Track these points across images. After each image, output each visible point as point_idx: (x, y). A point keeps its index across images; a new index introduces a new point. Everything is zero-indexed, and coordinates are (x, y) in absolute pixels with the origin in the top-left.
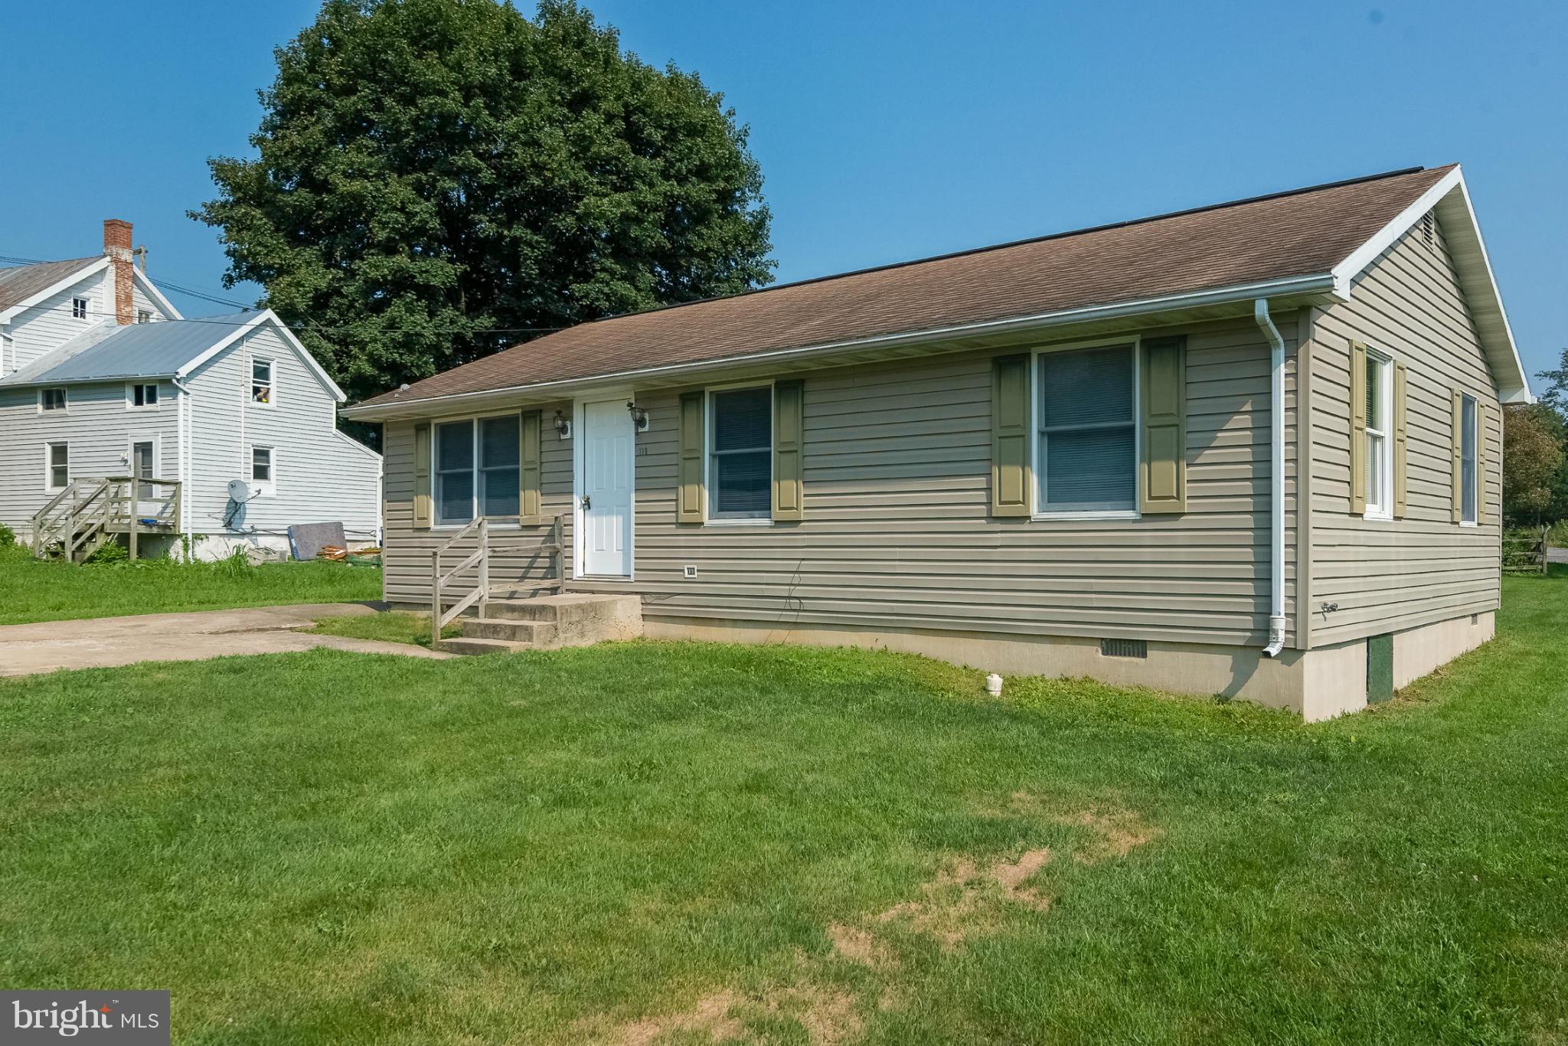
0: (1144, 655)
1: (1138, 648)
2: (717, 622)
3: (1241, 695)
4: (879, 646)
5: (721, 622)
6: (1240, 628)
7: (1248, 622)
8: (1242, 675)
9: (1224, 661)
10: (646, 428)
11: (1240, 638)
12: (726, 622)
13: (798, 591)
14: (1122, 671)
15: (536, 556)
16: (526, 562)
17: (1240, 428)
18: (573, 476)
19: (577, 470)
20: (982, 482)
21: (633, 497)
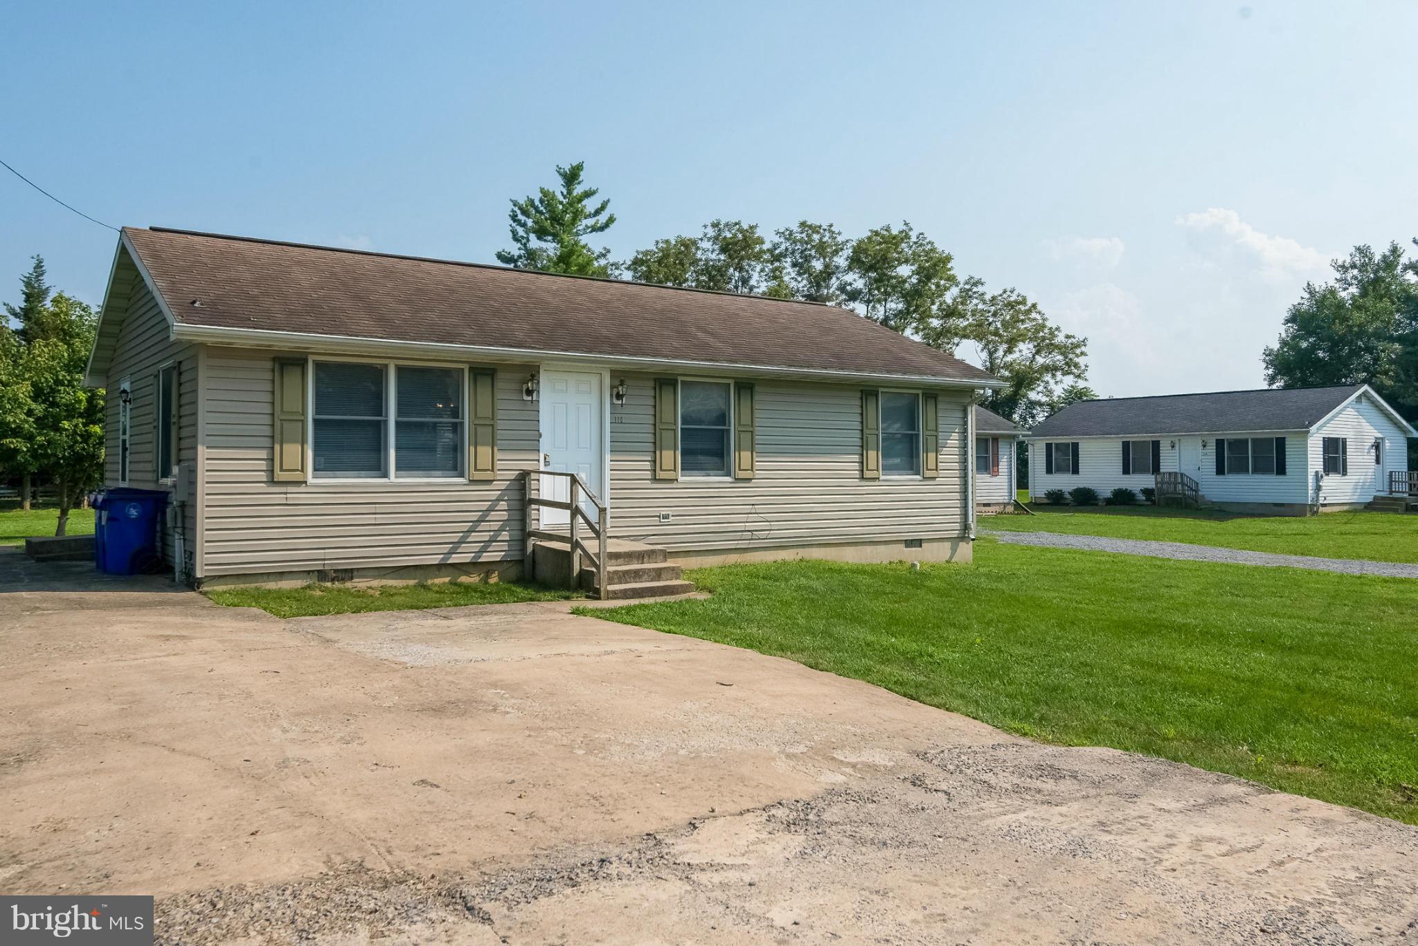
0: (921, 546)
1: (918, 543)
2: (694, 554)
3: (953, 560)
4: (799, 557)
5: (687, 553)
6: (955, 529)
7: (957, 526)
8: (954, 550)
9: (948, 545)
10: (622, 401)
11: (955, 534)
12: (691, 554)
13: (750, 526)
14: (914, 555)
15: (489, 510)
16: (475, 516)
17: (954, 440)
18: (540, 436)
19: (544, 428)
20: (856, 458)
21: (608, 457)
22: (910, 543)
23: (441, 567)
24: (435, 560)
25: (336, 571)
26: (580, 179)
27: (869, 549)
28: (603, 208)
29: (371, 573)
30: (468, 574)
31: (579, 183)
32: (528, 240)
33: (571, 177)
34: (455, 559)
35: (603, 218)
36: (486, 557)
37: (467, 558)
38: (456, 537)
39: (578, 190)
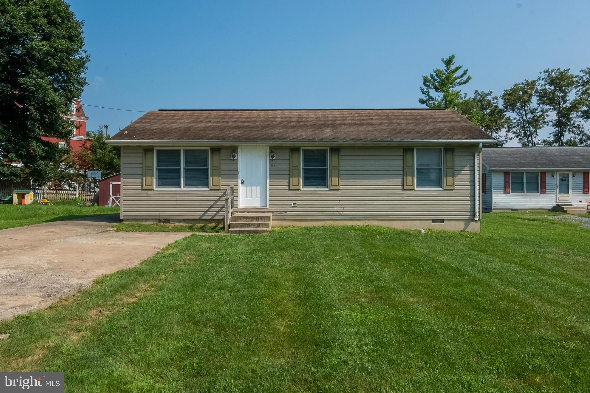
0: (443, 223)
1: (442, 221)
3: (466, 230)
4: (366, 224)
6: (467, 215)
7: (469, 214)
8: (466, 226)
9: (463, 223)
10: (274, 158)
11: (467, 217)
13: (337, 210)
14: (438, 226)
15: (218, 200)
16: (212, 202)
17: (467, 170)
18: (238, 172)
19: (239, 170)
20: (400, 180)
21: (268, 180)
22: (435, 221)
23: (200, 220)
24: (198, 217)
25: (164, 219)
26: (453, 62)
27: (409, 222)
28: (465, 73)
29: (176, 221)
30: (211, 223)
31: (453, 64)
32: (429, 93)
33: (448, 62)
34: (205, 217)
35: (464, 78)
36: (217, 217)
37: (209, 217)
38: (205, 209)
39: (453, 67)
